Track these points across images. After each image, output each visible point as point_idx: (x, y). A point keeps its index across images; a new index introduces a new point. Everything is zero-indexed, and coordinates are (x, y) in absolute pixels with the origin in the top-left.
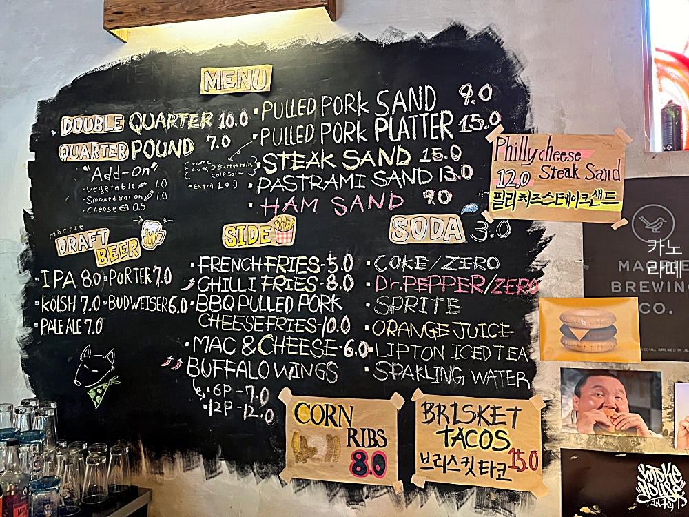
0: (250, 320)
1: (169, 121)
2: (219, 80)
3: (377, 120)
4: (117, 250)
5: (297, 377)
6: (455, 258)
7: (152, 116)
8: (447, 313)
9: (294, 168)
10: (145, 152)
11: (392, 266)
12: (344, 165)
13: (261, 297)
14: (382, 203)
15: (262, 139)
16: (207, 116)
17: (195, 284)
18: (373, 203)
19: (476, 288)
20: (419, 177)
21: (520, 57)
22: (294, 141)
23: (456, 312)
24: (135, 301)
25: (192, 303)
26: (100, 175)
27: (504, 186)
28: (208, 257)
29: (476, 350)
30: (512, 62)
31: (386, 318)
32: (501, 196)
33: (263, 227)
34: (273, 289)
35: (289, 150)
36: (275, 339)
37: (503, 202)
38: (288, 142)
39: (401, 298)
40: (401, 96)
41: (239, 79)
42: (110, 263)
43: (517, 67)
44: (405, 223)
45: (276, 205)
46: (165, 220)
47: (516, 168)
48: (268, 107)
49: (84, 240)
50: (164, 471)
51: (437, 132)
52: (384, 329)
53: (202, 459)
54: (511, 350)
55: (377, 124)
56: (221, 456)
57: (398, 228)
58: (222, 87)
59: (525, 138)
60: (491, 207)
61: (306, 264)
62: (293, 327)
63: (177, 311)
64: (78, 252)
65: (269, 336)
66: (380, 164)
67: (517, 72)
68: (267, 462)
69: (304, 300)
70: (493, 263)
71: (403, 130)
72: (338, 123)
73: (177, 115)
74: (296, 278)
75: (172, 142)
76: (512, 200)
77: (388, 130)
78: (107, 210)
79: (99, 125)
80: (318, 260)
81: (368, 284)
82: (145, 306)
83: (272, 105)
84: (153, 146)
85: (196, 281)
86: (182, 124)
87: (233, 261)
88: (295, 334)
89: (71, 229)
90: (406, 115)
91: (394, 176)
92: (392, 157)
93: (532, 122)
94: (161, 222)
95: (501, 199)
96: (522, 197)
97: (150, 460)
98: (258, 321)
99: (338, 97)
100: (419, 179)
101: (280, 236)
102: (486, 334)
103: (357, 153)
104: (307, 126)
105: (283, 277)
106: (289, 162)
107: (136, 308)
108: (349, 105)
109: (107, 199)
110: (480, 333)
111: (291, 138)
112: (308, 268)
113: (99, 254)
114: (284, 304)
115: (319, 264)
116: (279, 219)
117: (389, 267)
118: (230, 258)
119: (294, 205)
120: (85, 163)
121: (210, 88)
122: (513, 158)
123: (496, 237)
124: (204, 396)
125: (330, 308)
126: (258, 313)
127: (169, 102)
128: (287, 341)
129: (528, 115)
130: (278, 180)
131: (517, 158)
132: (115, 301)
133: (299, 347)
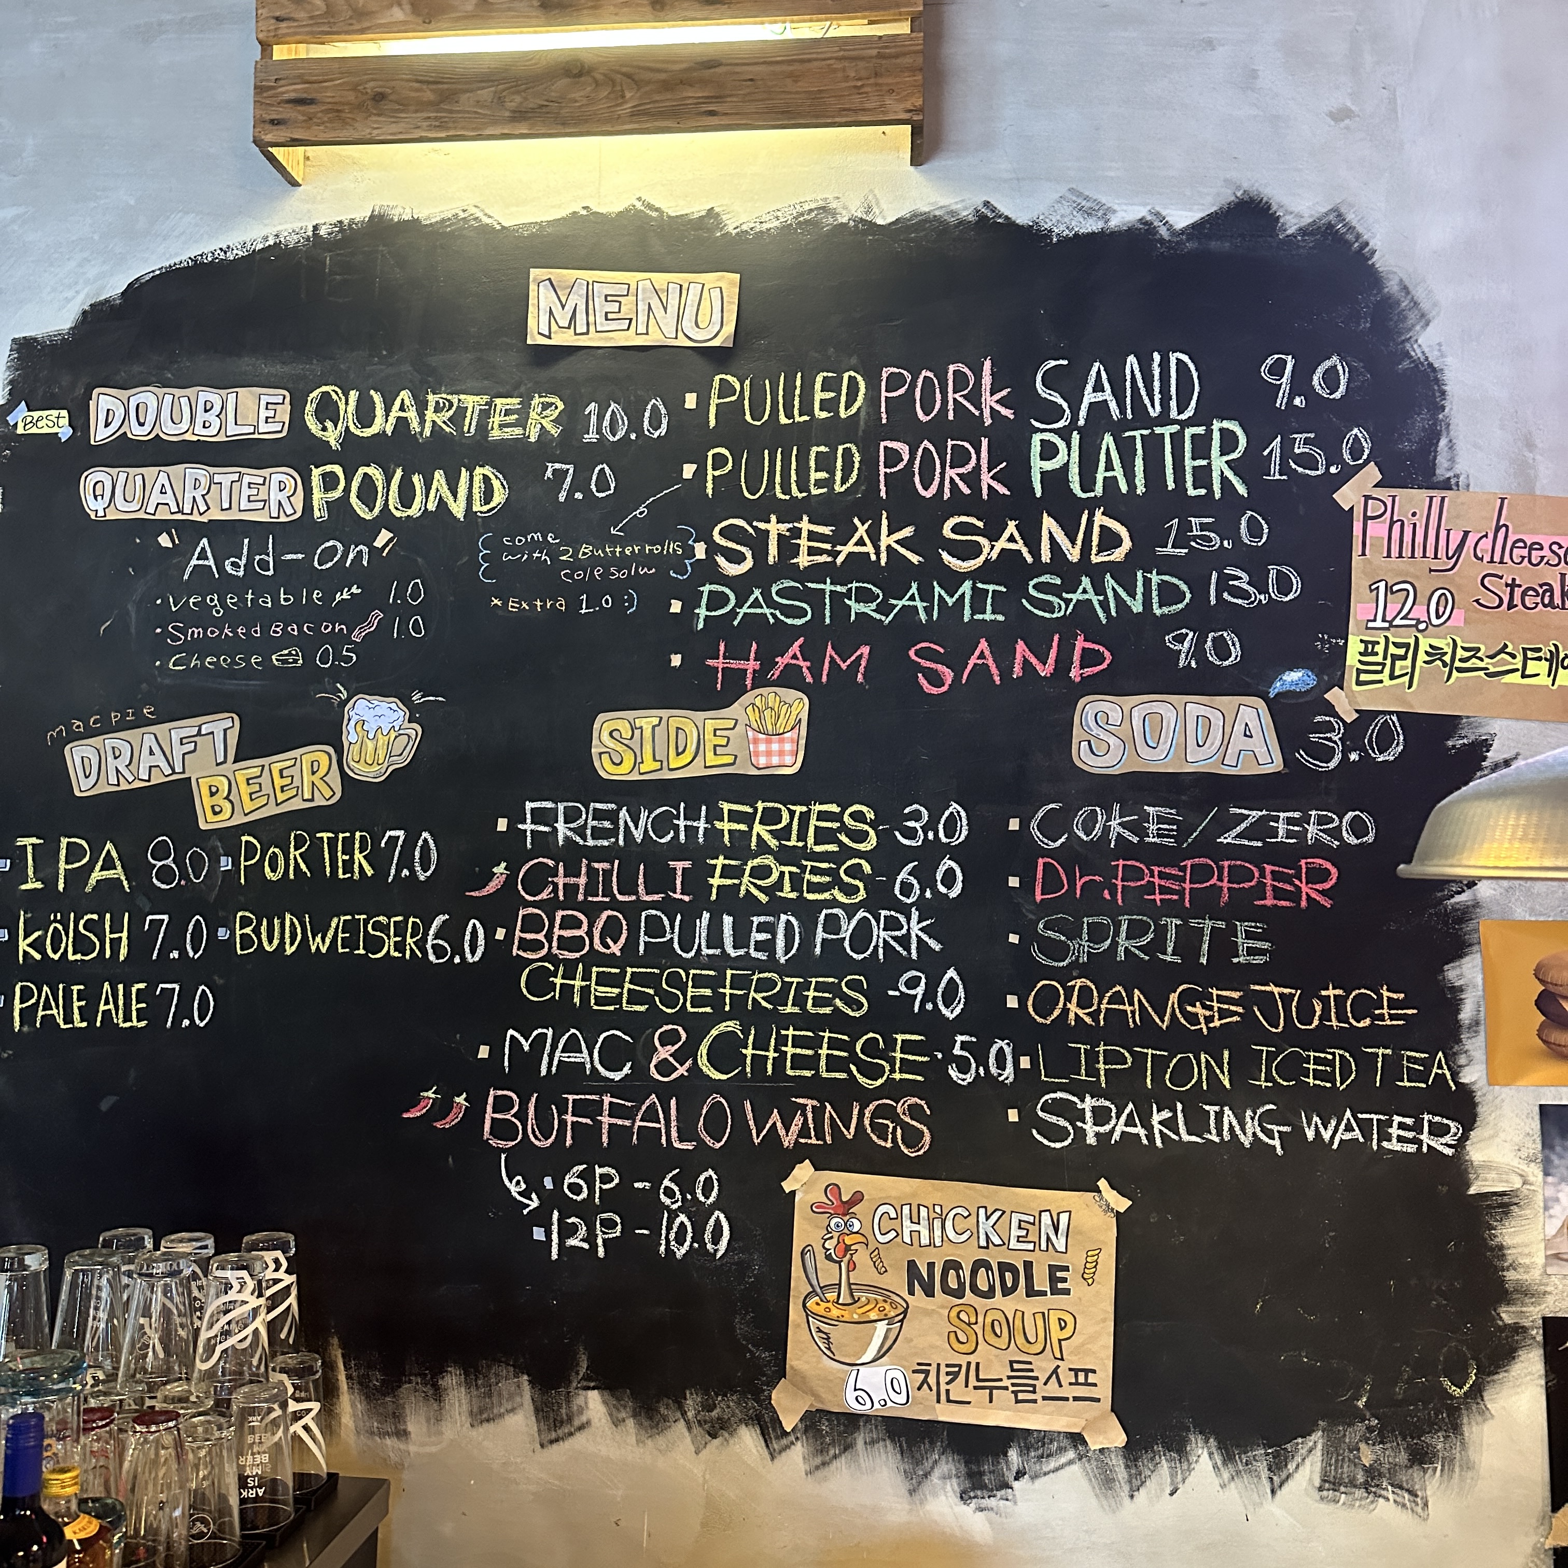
0: (674, 981)
1: (430, 415)
2: (581, 308)
3: (1036, 439)
4: (265, 780)
5: (814, 1141)
6: (1256, 814)
7: (377, 398)
8: (1235, 960)
9: (803, 560)
10: (354, 500)
11: (1081, 834)
12: (945, 556)
13: (706, 916)
14: (1051, 660)
15: (710, 478)
16: (546, 406)
17: (510, 881)
18: (1026, 662)
19: (1314, 895)
20: (1155, 594)
21: (1419, 293)
22: (803, 485)
23: (1258, 960)
24: (320, 928)
25: (500, 934)
26: (211, 562)
27: (1386, 625)
28: (549, 805)
29: (1317, 1061)
30: (1398, 303)
31: (1063, 976)
32: (1380, 649)
33: (710, 721)
34: (742, 893)
35: (790, 511)
36: (746, 1034)
37: (1384, 665)
38: (786, 490)
39: (1105, 920)
40: (1104, 375)
41: (642, 307)
42: (239, 820)
43: (1412, 316)
44: (1115, 716)
45: (752, 662)
46: (416, 697)
47: (1417, 577)
48: (726, 391)
49: (156, 749)
50: (410, 1427)
51: (1203, 476)
52: (1061, 1005)
53: (526, 1387)
54: (1409, 1059)
55: (1036, 448)
56: (586, 1378)
57: (1096, 731)
58: (592, 328)
59: (1436, 502)
60: (1350, 677)
61: (835, 825)
62: (800, 1001)
63: (452, 957)
64: (138, 784)
65: (731, 1025)
66: (1046, 556)
67: (1410, 330)
68: (725, 1388)
69: (832, 924)
70: (1358, 828)
71: (1109, 467)
72: (926, 444)
73: (454, 399)
74: (809, 864)
75: (439, 475)
76: (1408, 662)
77: (1066, 466)
78: (234, 662)
79: (211, 417)
80: (870, 815)
81: (1014, 882)
82: (350, 943)
83: (737, 386)
84: (380, 485)
85: (513, 870)
86: (470, 425)
87: (623, 813)
88: (804, 1020)
89: (115, 717)
90: (1117, 429)
91: (1085, 591)
92: (1079, 541)
93: (1452, 460)
94: (406, 701)
95: (1379, 659)
96: (1435, 653)
97: (367, 1397)
98: (699, 982)
99: (925, 373)
100: (1155, 600)
101: (762, 747)
102: (1342, 1017)
103: (980, 524)
104: (841, 449)
105: (769, 860)
106: (788, 546)
107: (324, 950)
108: (957, 396)
109: (234, 632)
110: (1325, 1016)
111: (794, 477)
112: (843, 838)
113: (205, 792)
114: (774, 935)
115: (872, 824)
116: (758, 701)
117: (1072, 835)
118: (613, 806)
119: (801, 663)
120: (165, 526)
121: (554, 327)
122: (1407, 552)
123: (1366, 758)
124: (534, 1203)
125: (908, 949)
126: (697, 962)
127: (434, 361)
128: (782, 1041)
129: (1443, 442)
130: (757, 593)
131: (1419, 552)
132: (257, 931)
133: (818, 1056)
